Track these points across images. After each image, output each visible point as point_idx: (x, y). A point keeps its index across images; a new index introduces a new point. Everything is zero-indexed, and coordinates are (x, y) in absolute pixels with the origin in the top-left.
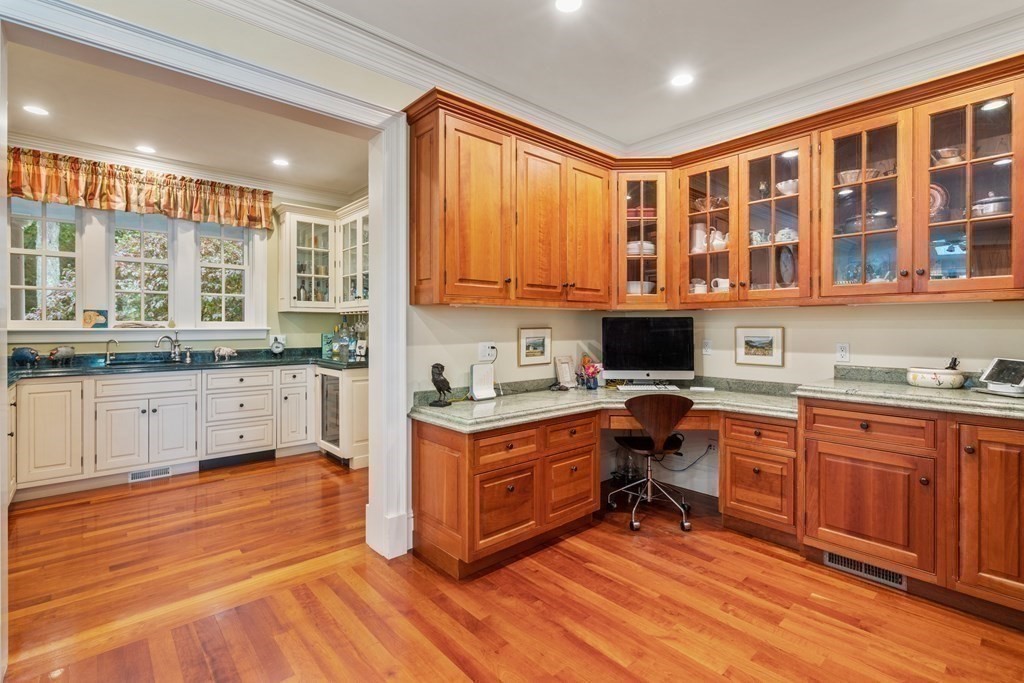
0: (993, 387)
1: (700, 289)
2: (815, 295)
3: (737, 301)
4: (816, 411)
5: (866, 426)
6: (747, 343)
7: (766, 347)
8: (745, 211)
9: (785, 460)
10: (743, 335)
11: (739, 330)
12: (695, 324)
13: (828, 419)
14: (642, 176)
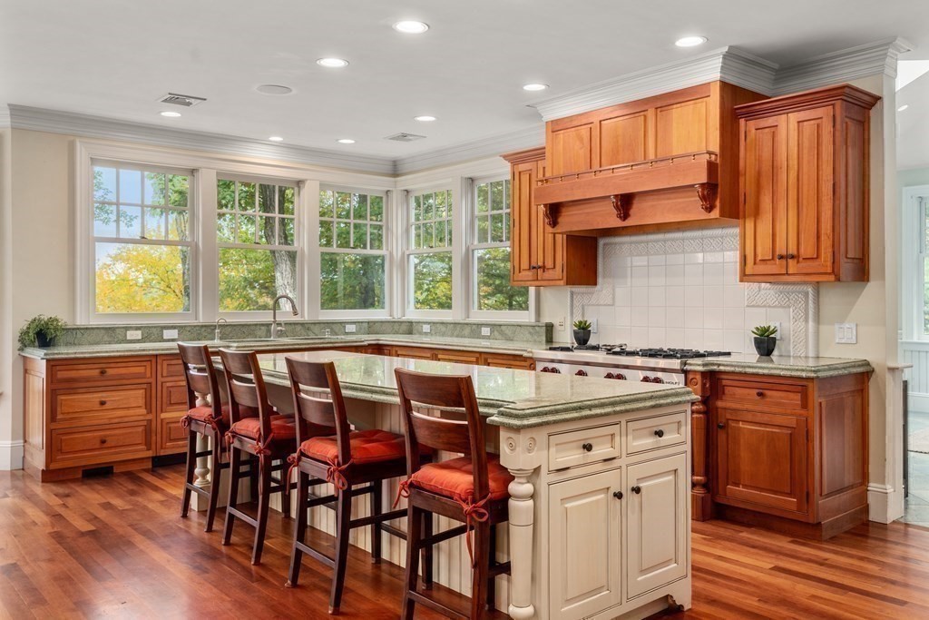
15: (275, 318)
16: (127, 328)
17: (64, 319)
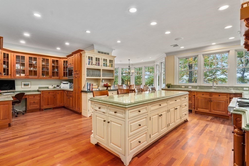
0: (57, 88)
1: (18, 75)
2: (39, 78)
3: (26, 78)
4: (43, 92)
5: (49, 93)
6: (24, 84)
7: (28, 85)
8: (28, 64)
9: (38, 99)
10: (23, 83)
11: (22, 82)
12: (15, 81)
13: (45, 93)
14: (6, 52)
15: (213, 85)
16: (182, 86)
17: (172, 84)
